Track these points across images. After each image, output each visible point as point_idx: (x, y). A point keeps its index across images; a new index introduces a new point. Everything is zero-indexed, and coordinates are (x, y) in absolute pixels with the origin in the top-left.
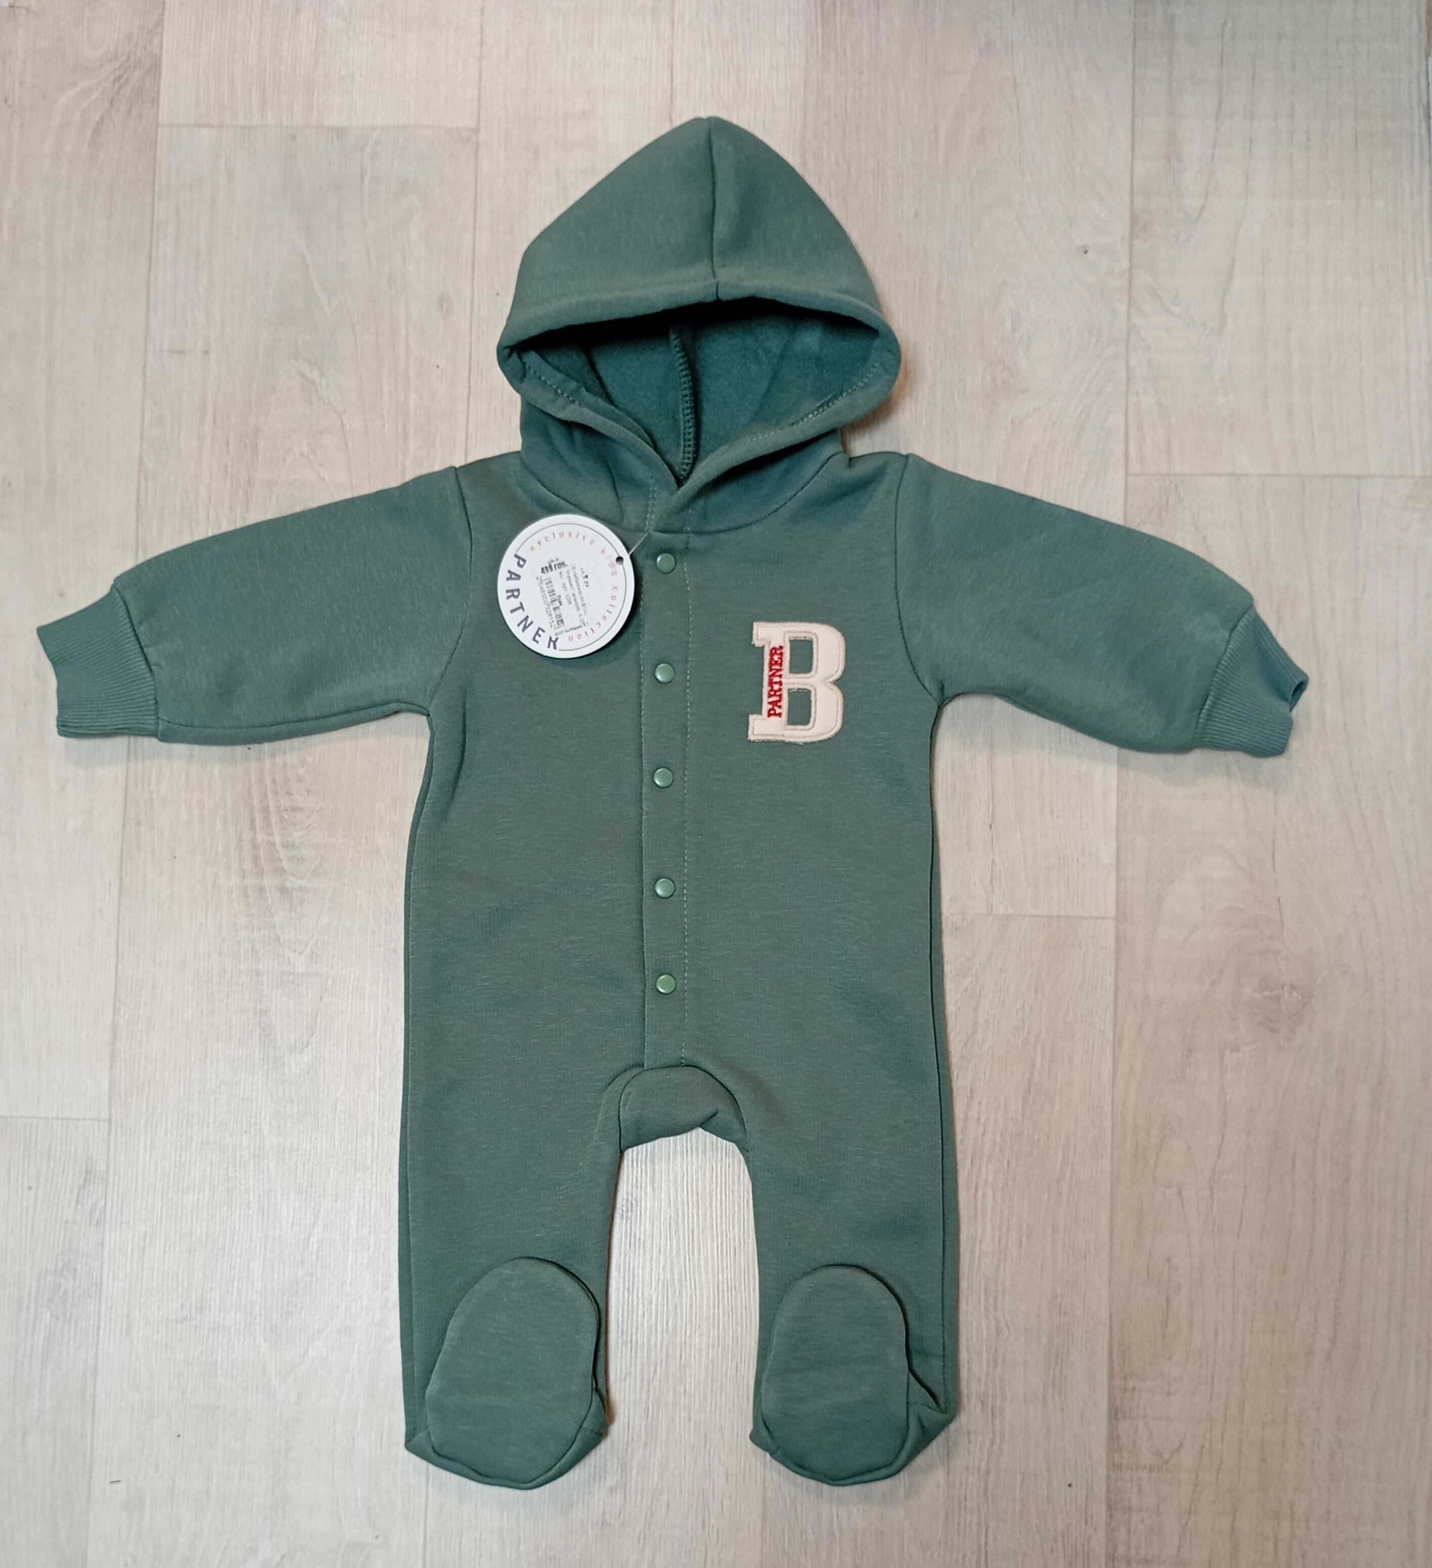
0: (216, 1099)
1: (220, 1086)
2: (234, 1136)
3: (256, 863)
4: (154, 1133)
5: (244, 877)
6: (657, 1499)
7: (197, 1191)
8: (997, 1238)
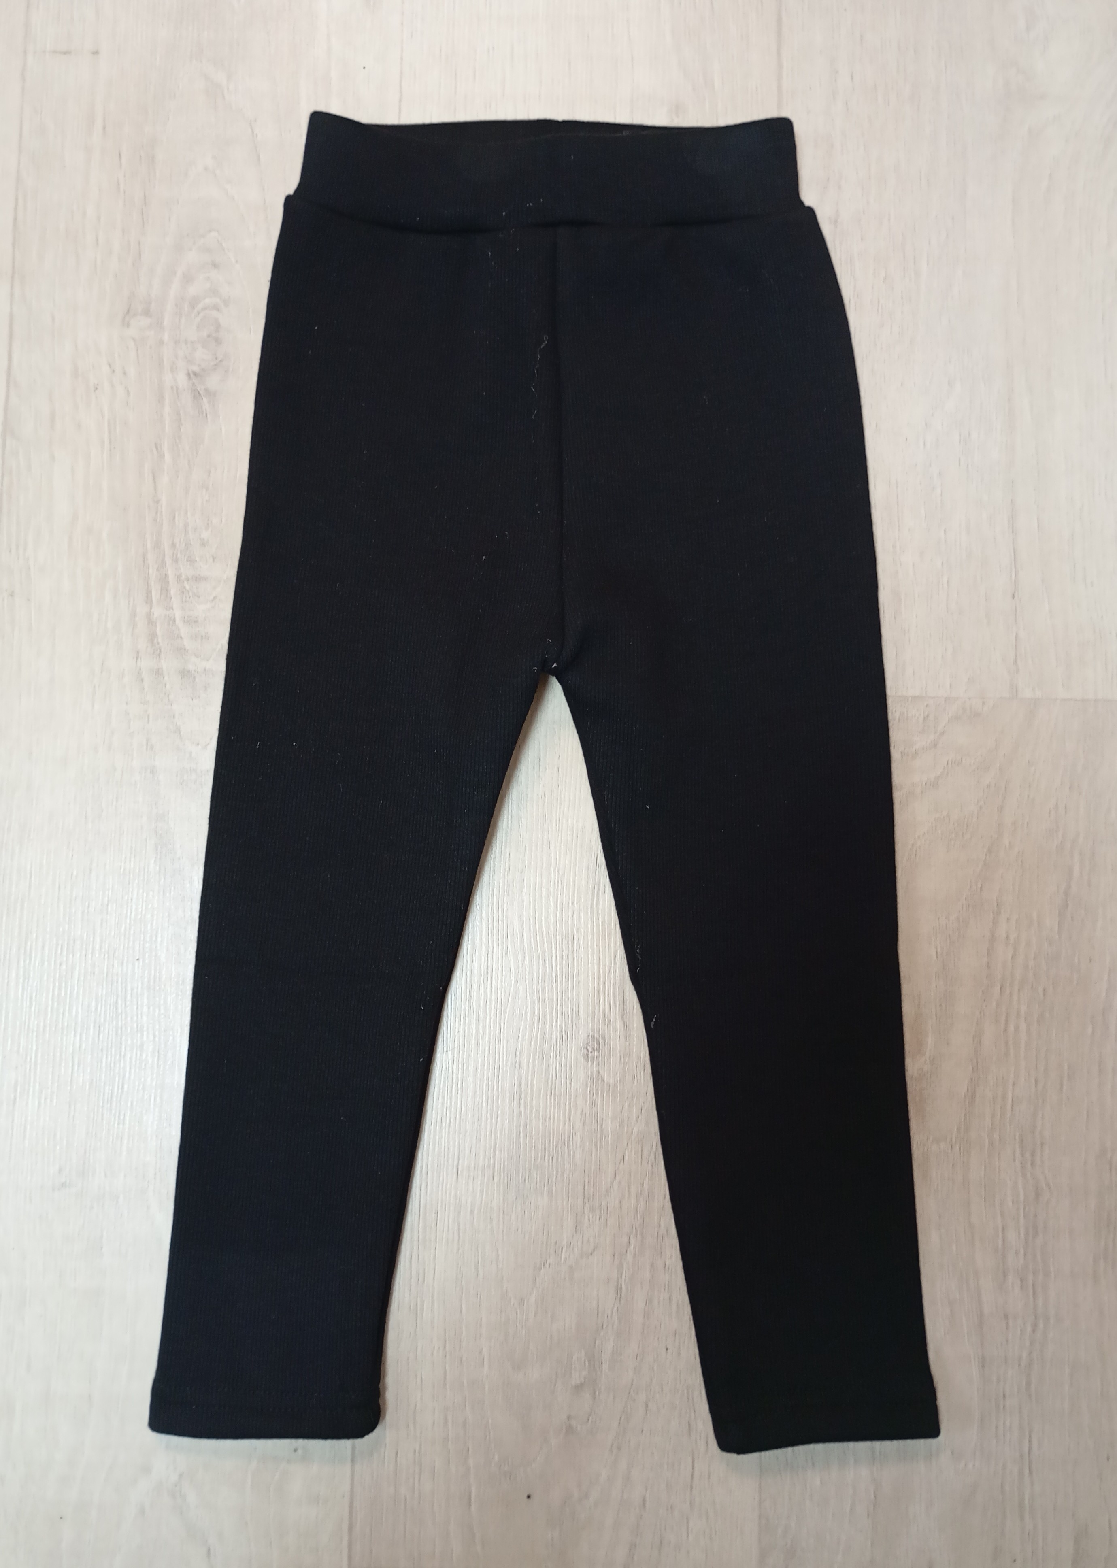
0: (102, 920)
1: (107, 905)
2: (125, 964)
3: (152, 641)
4: (28, 961)
5: (137, 658)
6: (634, 1400)
7: (79, 1031)
8: (1033, 1081)
